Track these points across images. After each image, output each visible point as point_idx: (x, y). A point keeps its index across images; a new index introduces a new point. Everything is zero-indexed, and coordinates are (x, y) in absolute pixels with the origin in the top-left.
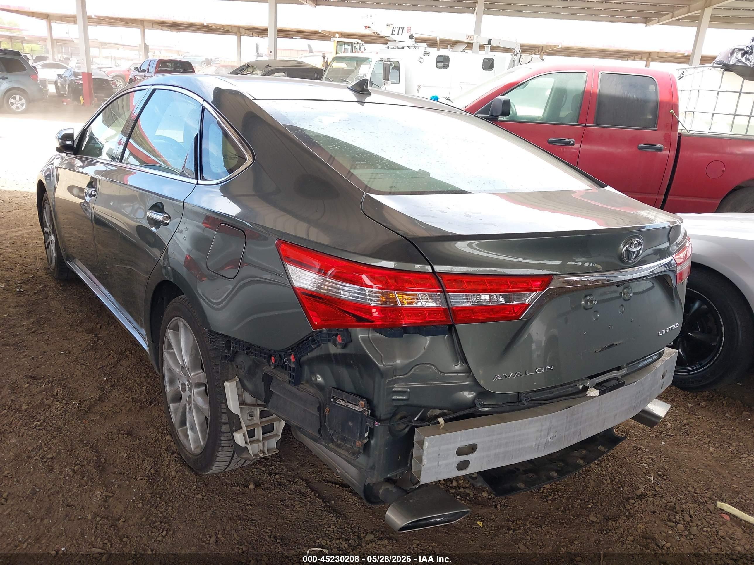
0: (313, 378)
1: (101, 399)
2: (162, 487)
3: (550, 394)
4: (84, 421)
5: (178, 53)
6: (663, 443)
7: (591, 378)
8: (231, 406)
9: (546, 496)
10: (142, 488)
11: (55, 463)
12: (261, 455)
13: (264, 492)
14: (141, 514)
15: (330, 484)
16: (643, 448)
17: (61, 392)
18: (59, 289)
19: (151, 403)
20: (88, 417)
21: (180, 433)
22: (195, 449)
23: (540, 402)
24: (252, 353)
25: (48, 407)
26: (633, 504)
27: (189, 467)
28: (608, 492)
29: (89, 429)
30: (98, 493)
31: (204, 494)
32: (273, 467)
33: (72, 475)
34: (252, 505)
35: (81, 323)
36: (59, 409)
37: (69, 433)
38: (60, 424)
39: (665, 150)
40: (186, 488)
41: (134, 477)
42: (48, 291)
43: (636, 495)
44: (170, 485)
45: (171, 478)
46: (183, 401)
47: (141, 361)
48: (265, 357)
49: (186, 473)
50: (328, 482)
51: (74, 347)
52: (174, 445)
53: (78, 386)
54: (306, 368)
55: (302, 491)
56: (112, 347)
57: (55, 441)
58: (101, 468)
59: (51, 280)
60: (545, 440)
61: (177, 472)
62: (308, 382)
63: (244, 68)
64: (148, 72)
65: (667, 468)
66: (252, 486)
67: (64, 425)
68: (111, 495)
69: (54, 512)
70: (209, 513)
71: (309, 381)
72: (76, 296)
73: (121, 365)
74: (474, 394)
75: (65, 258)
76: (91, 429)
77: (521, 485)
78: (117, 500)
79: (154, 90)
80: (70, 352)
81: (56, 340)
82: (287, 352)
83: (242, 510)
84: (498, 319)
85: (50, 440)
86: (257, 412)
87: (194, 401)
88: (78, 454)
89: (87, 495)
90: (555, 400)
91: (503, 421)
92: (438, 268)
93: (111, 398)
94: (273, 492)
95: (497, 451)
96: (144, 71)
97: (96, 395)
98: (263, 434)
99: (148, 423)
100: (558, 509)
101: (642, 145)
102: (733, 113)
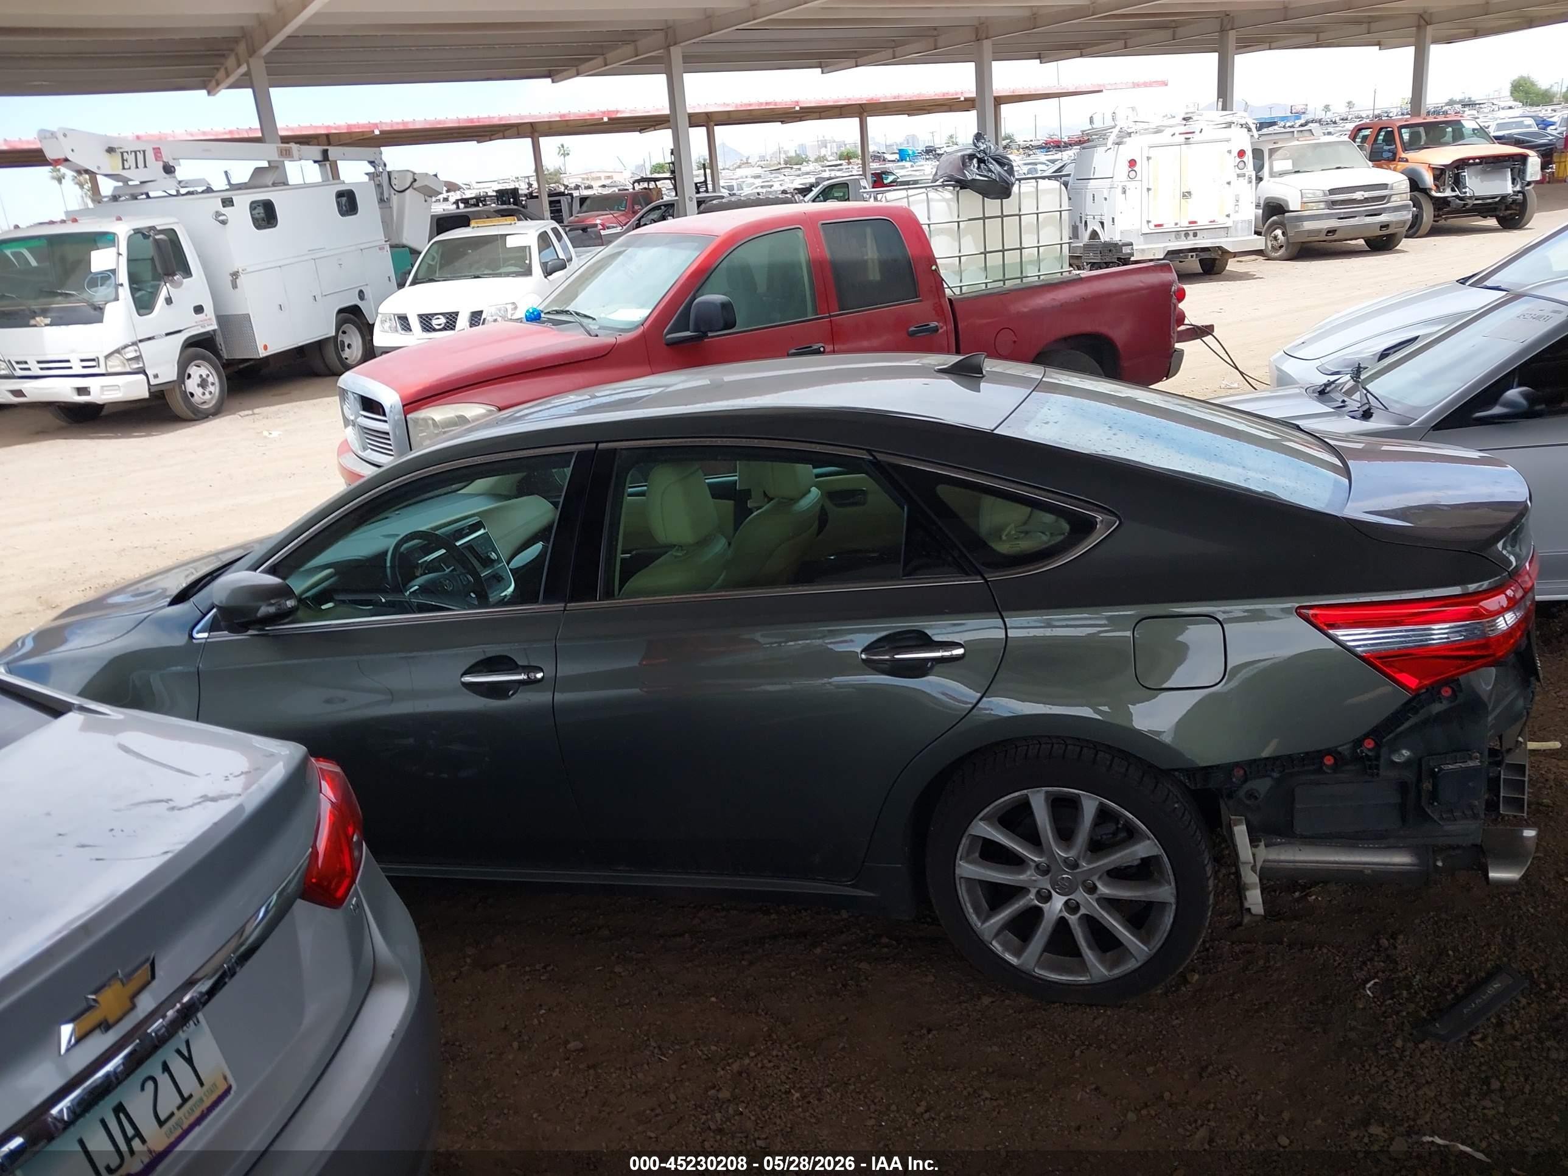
0: (1396, 758)
21: (1041, 972)
24: (1285, 767)
46: (1050, 917)
48: (1314, 763)
54: (1384, 750)
62: (1386, 766)
71: (1390, 764)
82: (1359, 740)
87: (1102, 899)
101: (913, 329)
102: (983, 251)
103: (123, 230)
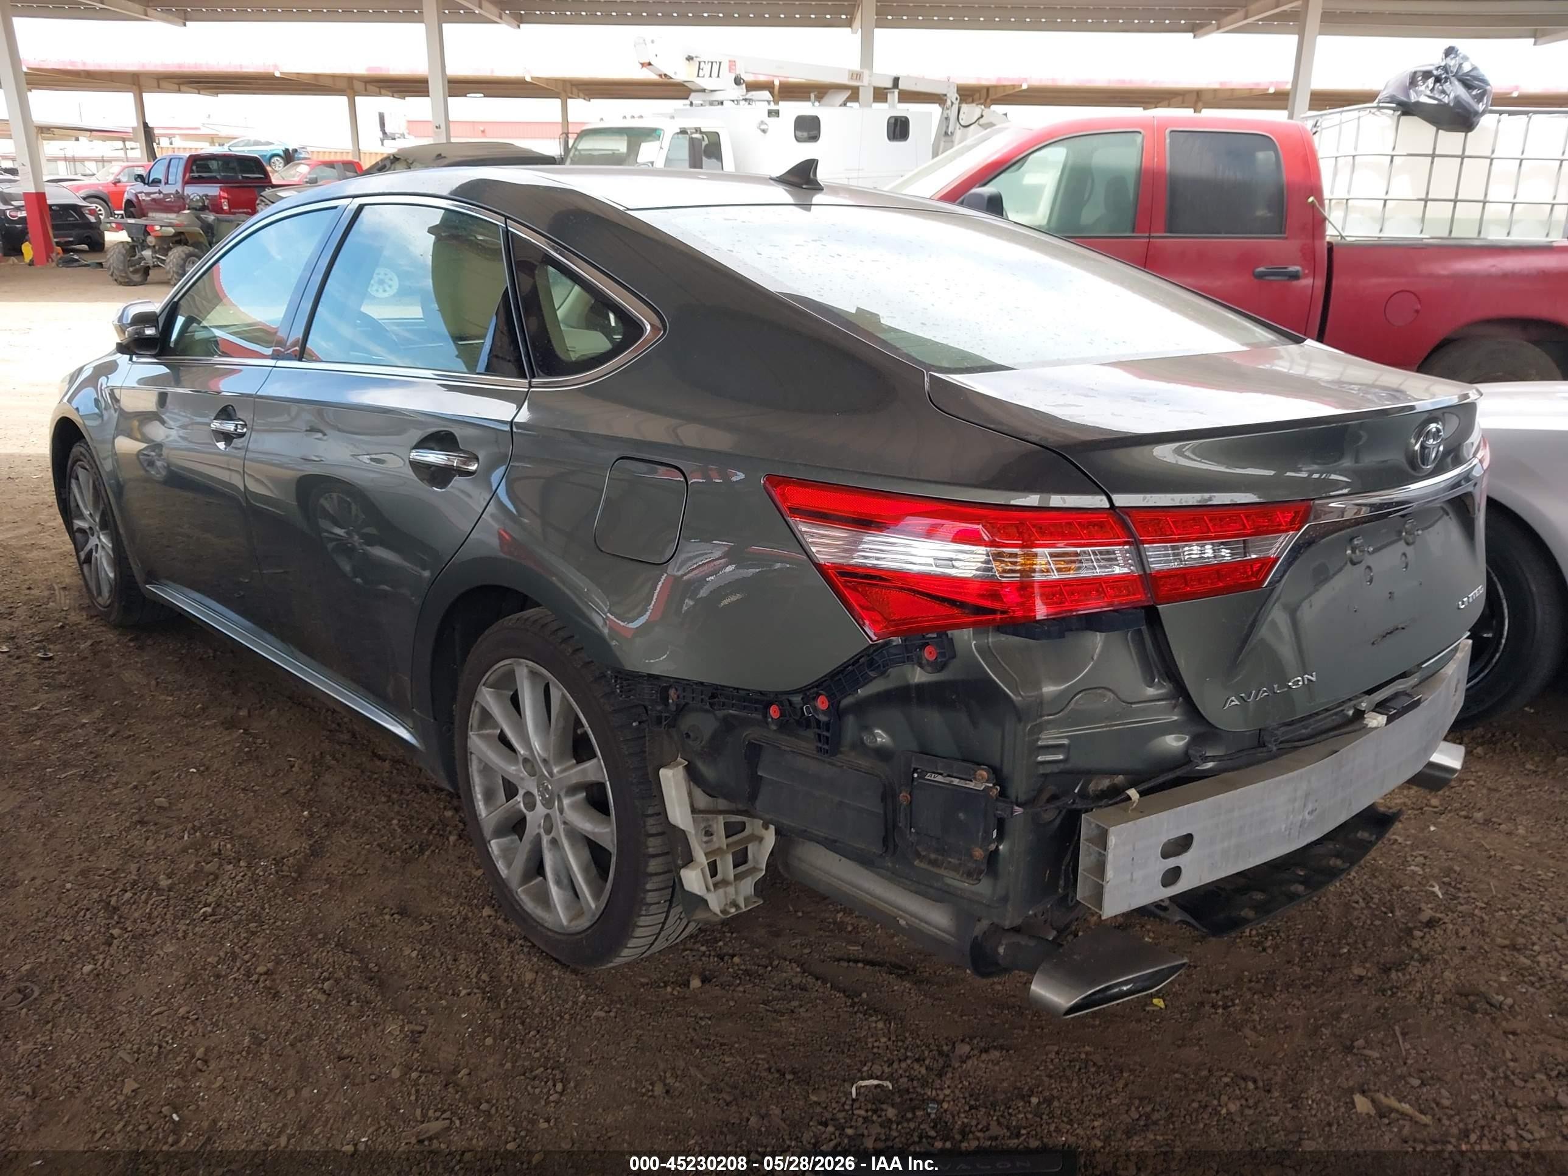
0: (867, 739)
1: (315, 852)
2: (515, 1004)
3: (1306, 728)
4: (299, 897)
5: (212, 139)
6: (1432, 828)
7: (1369, 692)
8: (678, 814)
9: (1259, 943)
10: (478, 1010)
11: (278, 981)
12: (733, 910)
13: (724, 992)
14: (497, 1056)
15: (845, 964)
16: (1400, 840)
17: (229, 846)
18: (129, 647)
19: (422, 851)
20: (304, 889)
21: (523, 897)
22: (571, 921)
23: (1297, 744)
24: (724, 704)
25: (211, 877)
26: (1422, 938)
27: (556, 960)
28: (1369, 922)
29: (316, 911)
30: (393, 1027)
31: (606, 1008)
32: (721, 943)
33: (323, 1000)
34: (710, 1019)
35: (203, 709)
36: (238, 878)
37: (279, 923)
38: (252, 908)
39: (1306, 276)
40: (565, 1001)
41: (450, 992)
42: (106, 651)
43: (1420, 922)
44: (531, 998)
45: (526, 985)
46: (531, 830)
47: (363, 772)
48: (756, 709)
49: (555, 973)
50: (839, 960)
51: (212, 757)
52: (505, 925)
53: (255, 832)
54: (850, 720)
55: (796, 981)
56: (289, 751)
57: (260, 941)
58: (377, 980)
59: (104, 629)
60: (1301, 818)
61: (537, 973)
62: (853, 747)
63: (388, 163)
64: (167, 183)
65: (1457, 868)
66: (696, 983)
67: (263, 909)
68: (421, 1028)
69: (316, 1073)
70: (632, 1042)
71: (859, 746)
72: (170, 658)
73: (324, 784)
74: (1188, 738)
75: (139, 577)
76: (320, 911)
77: (1250, 914)
78: (437, 1036)
79: (361, 208)
80: (207, 769)
81: (168, 747)
82: (809, 692)
83: (695, 1030)
84: (1228, 590)
85: (248, 939)
86: (719, 824)
87: (565, 823)
88: (317, 960)
89: (371, 1034)
90: (1318, 738)
91: (1232, 786)
92: (1121, 500)
93: (334, 849)
94: (741, 989)
95: (1226, 844)
96: (157, 182)
97: (302, 845)
98: (735, 866)
99: (433, 889)
100: (1289, 962)
101: (1261, 269)
102: (1423, 196)
103: (670, 128)
